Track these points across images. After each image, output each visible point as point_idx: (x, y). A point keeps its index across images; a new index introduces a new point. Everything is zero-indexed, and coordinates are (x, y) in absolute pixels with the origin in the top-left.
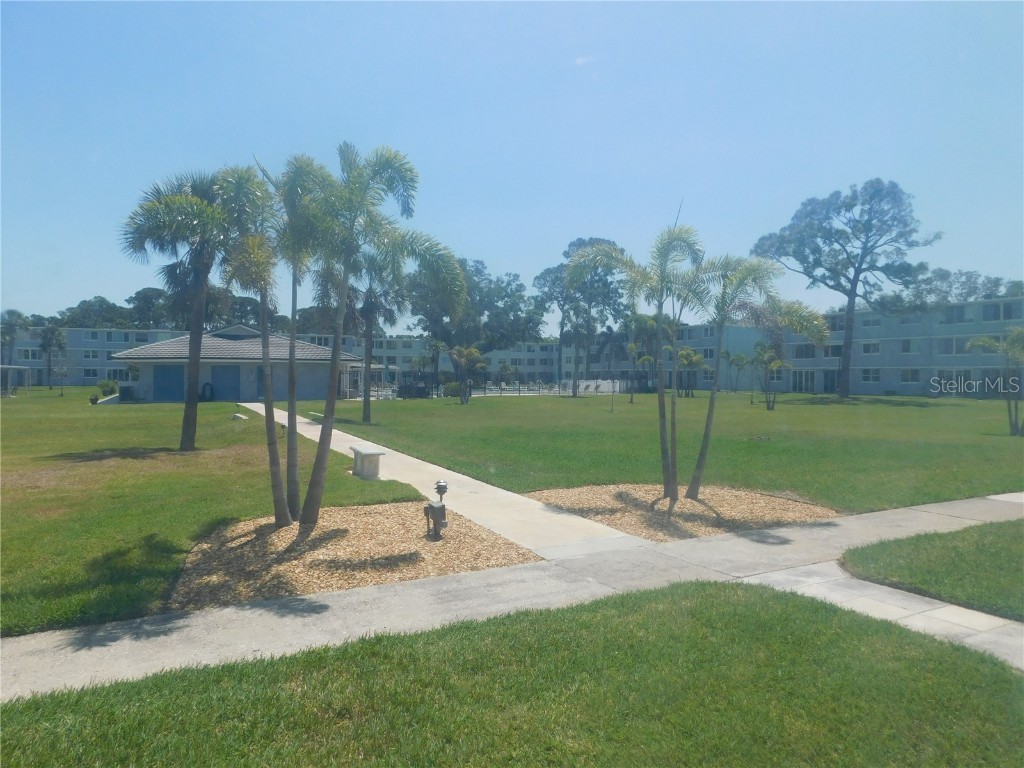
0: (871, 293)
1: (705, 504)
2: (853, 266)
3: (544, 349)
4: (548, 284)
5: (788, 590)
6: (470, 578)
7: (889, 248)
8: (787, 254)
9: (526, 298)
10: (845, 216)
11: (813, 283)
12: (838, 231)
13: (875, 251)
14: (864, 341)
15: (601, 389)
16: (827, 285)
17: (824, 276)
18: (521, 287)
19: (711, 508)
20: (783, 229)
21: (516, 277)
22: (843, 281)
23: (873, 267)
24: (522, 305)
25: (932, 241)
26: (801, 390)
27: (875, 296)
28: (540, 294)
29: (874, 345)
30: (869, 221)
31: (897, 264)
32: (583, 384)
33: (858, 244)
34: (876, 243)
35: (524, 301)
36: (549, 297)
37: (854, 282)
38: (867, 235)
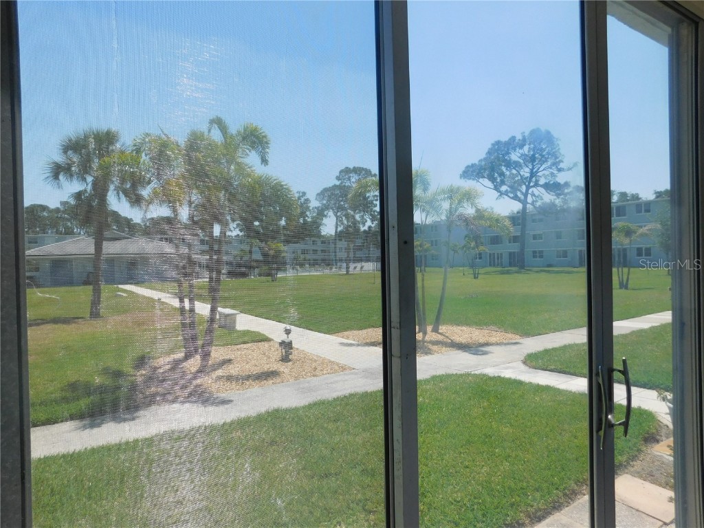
0: (536, 201)
1: (444, 335)
2: (525, 184)
3: (323, 242)
4: (326, 198)
5: (496, 375)
6: (315, 381)
7: (546, 172)
8: (483, 177)
9: (311, 208)
10: (519, 152)
11: (500, 195)
12: (515, 162)
13: (538, 174)
14: (532, 233)
15: (364, 269)
16: (509, 196)
17: (506, 191)
18: (307, 200)
19: (447, 337)
20: (480, 161)
21: (304, 194)
22: (519, 194)
23: (536, 185)
24: (308, 213)
25: (572, 168)
26: (494, 266)
27: (538, 204)
28: (320, 205)
29: (539, 235)
30: (533, 155)
31: (552, 182)
32: (352, 266)
33: (527, 170)
34: (538, 169)
35: (310, 210)
36: (327, 207)
37: (526, 195)
38: (532, 164)
